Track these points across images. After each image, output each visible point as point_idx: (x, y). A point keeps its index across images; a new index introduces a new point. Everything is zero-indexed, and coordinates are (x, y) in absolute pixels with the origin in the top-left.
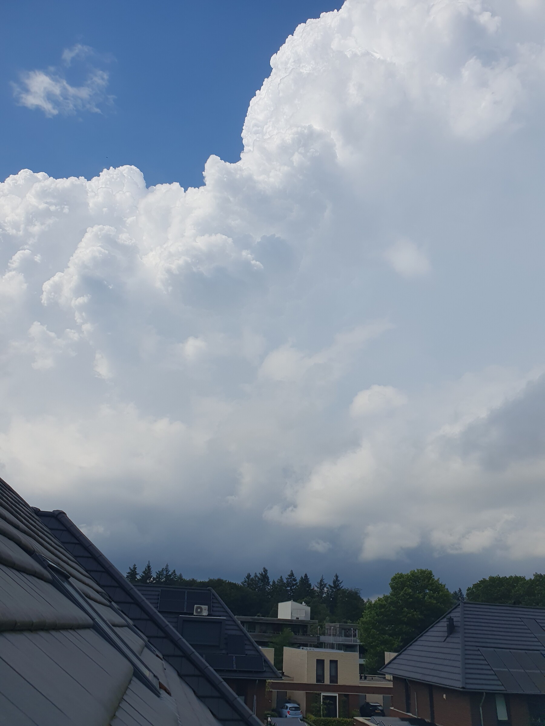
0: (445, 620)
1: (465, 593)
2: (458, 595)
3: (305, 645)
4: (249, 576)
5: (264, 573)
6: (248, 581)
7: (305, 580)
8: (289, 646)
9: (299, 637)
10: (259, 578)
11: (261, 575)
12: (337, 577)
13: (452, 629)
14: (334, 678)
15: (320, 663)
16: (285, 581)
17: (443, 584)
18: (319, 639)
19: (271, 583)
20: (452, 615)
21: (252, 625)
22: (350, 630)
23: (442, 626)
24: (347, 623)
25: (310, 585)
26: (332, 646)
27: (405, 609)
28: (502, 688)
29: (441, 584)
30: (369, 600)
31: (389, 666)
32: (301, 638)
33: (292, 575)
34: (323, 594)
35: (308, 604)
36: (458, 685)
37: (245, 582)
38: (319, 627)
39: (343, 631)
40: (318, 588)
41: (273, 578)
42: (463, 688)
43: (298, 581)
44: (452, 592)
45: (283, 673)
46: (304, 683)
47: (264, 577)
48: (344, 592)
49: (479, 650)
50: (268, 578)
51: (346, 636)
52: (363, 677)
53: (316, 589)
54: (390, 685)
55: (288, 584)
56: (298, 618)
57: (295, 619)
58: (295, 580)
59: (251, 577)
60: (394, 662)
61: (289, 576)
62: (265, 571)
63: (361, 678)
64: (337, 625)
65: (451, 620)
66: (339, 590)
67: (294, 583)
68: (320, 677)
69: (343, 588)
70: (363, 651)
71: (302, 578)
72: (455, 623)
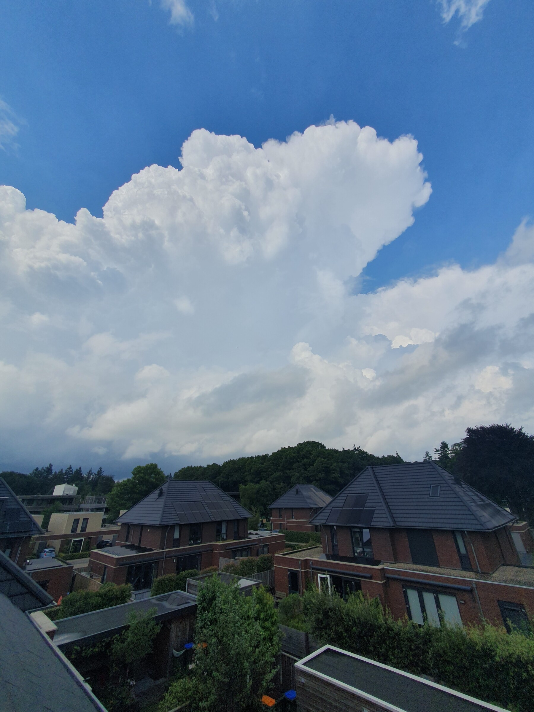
0: (158, 490)
1: (173, 476)
2: (169, 477)
3: (69, 511)
4: (37, 469)
5: (49, 467)
6: (36, 472)
7: (79, 472)
8: (56, 513)
9: (65, 506)
10: (45, 471)
11: (47, 468)
12: (101, 468)
13: (161, 494)
14: (84, 529)
15: (77, 521)
16: (64, 472)
17: (163, 471)
18: (79, 506)
19: (53, 473)
20: (162, 487)
21: (30, 502)
22: (102, 499)
23: (157, 492)
24: (101, 495)
25: (82, 474)
26: (87, 510)
27: (138, 486)
28: (179, 522)
29: (161, 471)
30: (118, 481)
31: (121, 518)
32: (67, 507)
33: (70, 467)
34: (89, 479)
35: (76, 485)
36: (157, 523)
37: (33, 473)
38: (81, 499)
39: (97, 500)
40: (86, 475)
41: (55, 470)
42: (160, 524)
43: (74, 472)
44: (166, 475)
45: (47, 531)
46: (62, 534)
47: (49, 470)
48: (103, 477)
49: (172, 504)
50: (51, 470)
51: (98, 503)
52: (103, 526)
53: (85, 476)
54: (119, 528)
55: (66, 473)
56: (67, 495)
57: (65, 495)
58: (72, 471)
59: (39, 470)
60: (125, 515)
61: (68, 468)
62: (51, 465)
63: (102, 526)
64: (94, 497)
65: (162, 489)
66: (101, 476)
67: (71, 473)
68: (74, 530)
69: (104, 475)
70: (107, 510)
71: (77, 470)
72: (163, 491)
